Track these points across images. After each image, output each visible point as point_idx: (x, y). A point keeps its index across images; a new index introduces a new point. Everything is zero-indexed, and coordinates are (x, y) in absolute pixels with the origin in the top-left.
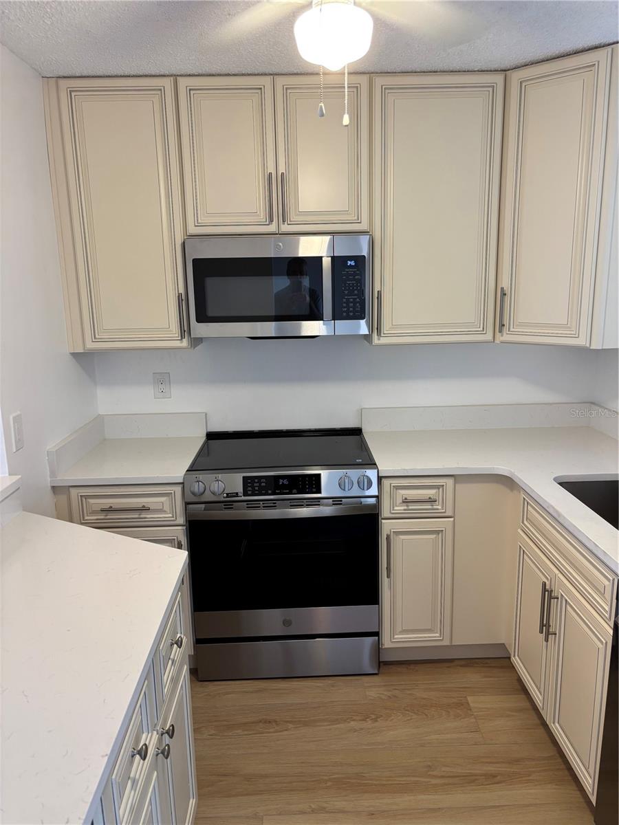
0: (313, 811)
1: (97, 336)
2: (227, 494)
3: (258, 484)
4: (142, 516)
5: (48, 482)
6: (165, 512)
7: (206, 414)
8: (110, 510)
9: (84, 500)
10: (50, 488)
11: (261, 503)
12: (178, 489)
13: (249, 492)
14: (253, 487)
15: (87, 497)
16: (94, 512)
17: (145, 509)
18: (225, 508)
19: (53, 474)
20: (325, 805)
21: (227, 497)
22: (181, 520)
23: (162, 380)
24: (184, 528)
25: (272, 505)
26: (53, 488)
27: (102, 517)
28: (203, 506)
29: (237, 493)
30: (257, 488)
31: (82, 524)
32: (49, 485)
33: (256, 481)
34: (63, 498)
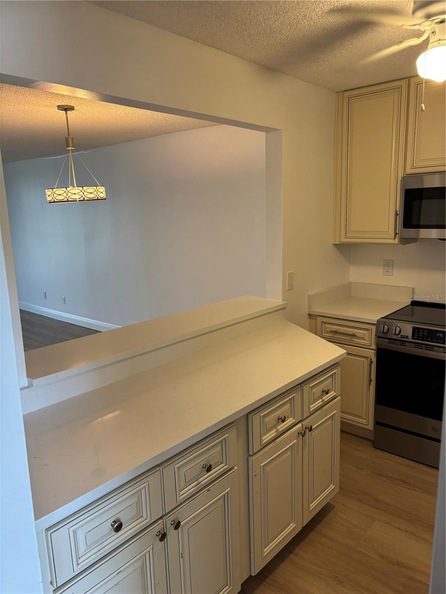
0: (407, 531)
1: (347, 235)
2: (401, 336)
3: (422, 333)
4: (353, 339)
5: (306, 311)
6: (365, 340)
7: (413, 289)
8: (336, 332)
9: (323, 324)
10: (307, 315)
11: (424, 346)
12: (374, 328)
13: (416, 337)
14: (419, 335)
15: (325, 323)
16: (327, 332)
17: (354, 336)
18: (400, 345)
19: (310, 307)
20: (415, 532)
21: (401, 338)
22: (374, 347)
23: (389, 264)
24: (375, 352)
25: (431, 348)
26: (310, 315)
27: (331, 336)
28: (387, 341)
29: (407, 337)
30: (421, 336)
31: (321, 337)
32: (307, 313)
33: (421, 331)
34: (314, 321)
